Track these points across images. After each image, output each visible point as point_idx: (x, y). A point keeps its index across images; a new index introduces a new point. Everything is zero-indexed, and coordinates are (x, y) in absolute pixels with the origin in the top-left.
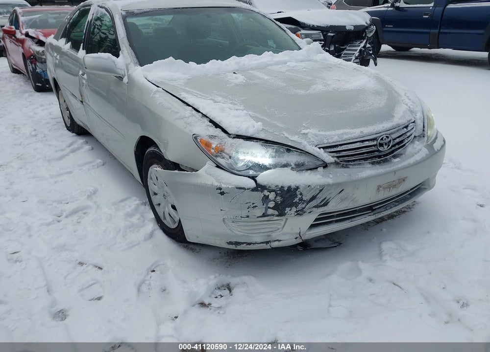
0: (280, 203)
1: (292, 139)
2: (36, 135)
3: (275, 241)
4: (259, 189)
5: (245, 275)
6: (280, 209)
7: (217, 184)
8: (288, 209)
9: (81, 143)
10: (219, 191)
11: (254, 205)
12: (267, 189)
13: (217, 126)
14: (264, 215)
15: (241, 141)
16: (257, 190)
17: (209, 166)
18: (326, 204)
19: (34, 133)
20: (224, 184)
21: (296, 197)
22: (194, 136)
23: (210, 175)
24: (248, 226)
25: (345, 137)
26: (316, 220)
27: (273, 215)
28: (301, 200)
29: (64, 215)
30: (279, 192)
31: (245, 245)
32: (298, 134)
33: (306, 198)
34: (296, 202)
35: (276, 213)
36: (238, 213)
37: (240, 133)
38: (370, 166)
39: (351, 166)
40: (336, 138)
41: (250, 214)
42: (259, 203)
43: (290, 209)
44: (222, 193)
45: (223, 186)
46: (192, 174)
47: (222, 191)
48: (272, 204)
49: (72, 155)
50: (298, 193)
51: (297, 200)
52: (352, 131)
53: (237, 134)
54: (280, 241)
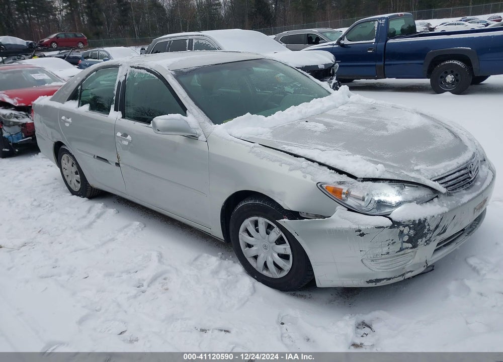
0: (413, 235)
1: (412, 176)
2: (39, 206)
3: (409, 272)
4: (396, 225)
5: (375, 310)
6: (413, 241)
7: (355, 227)
8: (420, 240)
9: (102, 207)
10: (359, 233)
11: (393, 241)
12: (402, 225)
13: (341, 172)
14: (401, 250)
15: (370, 183)
16: (395, 227)
17: (340, 210)
18: (444, 231)
19: (35, 203)
20: (362, 225)
21: (425, 228)
22: (319, 184)
23: (345, 219)
24: (387, 262)
25: (449, 169)
26: (438, 244)
27: (407, 248)
28: (429, 230)
29: (145, 284)
30: (411, 226)
31: (385, 280)
32: (413, 171)
33: (432, 228)
34: (425, 233)
35: (410, 245)
36: (379, 251)
37: (368, 176)
38: (464, 192)
39: (453, 194)
40: (442, 171)
41: (390, 251)
42: (397, 239)
43: (421, 240)
44: (362, 235)
45: (362, 228)
46: (326, 220)
47: (361, 232)
48: (406, 238)
49: (99, 221)
50: (426, 224)
51: (426, 231)
52: (450, 163)
53: (365, 177)
54: (412, 271)
